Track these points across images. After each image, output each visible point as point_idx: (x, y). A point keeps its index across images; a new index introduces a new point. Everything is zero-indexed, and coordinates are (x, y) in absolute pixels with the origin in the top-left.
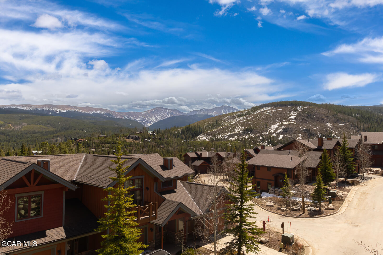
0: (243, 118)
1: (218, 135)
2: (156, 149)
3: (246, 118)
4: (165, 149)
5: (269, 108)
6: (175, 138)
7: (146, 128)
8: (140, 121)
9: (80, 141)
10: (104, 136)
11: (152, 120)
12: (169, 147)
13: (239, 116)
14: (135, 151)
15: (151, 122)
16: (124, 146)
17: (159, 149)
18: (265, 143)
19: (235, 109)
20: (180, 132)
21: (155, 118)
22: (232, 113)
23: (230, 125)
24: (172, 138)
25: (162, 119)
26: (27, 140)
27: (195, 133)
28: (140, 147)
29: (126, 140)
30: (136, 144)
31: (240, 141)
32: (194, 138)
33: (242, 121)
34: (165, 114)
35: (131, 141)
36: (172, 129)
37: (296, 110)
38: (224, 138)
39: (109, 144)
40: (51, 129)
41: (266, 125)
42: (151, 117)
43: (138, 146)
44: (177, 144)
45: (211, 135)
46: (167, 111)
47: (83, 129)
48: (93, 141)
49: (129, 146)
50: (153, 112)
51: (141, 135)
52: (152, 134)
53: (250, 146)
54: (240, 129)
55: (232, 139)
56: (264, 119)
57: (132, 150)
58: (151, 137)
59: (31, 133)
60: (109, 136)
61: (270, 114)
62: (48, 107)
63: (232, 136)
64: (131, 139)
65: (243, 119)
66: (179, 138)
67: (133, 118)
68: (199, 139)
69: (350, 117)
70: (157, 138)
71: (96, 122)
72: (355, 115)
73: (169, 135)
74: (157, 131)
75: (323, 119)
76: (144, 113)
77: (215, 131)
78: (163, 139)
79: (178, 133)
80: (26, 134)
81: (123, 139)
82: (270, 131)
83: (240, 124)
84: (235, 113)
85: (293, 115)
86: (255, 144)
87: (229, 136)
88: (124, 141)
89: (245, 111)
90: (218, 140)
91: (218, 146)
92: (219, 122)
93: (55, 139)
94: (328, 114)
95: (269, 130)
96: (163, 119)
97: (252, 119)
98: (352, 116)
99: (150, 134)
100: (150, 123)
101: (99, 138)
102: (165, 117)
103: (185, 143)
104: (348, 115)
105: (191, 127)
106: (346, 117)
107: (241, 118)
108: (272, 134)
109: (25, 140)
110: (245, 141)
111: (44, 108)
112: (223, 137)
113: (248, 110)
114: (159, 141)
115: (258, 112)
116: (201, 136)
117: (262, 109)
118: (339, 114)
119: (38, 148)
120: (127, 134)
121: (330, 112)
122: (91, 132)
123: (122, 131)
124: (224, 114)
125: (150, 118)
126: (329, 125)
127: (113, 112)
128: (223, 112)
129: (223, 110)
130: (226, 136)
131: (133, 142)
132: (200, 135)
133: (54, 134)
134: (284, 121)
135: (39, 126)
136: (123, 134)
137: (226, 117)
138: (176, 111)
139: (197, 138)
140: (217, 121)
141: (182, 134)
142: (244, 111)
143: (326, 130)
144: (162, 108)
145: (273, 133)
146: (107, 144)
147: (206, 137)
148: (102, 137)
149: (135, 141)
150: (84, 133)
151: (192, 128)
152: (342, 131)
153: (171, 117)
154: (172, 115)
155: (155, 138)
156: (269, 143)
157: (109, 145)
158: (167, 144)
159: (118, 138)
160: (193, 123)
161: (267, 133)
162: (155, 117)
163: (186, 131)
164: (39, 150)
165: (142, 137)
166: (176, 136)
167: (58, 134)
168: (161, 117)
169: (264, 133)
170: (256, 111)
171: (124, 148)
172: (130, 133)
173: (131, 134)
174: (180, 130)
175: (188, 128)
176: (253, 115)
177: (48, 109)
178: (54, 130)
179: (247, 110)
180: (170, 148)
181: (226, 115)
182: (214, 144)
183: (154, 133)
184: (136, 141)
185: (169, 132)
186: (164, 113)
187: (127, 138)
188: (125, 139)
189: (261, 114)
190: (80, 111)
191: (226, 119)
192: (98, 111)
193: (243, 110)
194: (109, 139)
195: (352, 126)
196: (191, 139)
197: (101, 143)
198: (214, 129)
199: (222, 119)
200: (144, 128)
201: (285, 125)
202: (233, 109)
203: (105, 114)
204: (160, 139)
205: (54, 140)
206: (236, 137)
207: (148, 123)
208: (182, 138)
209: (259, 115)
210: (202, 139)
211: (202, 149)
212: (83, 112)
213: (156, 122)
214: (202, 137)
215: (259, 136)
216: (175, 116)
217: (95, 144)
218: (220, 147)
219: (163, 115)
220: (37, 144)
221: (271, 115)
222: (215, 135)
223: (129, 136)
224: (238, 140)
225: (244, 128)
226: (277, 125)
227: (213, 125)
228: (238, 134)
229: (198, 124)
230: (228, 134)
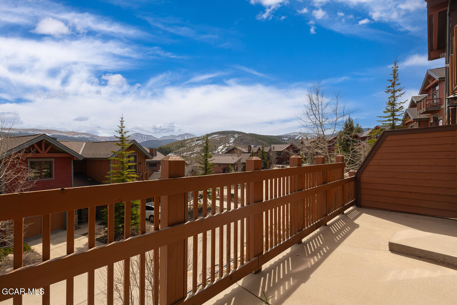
0: (200, 141)
1: (183, 153)
3: (202, 142)
5: (217, 135)
13: (197, 140)
19: (195, 136)
22: (193, 138)
23: (191, 146)
27: (165, 152)
33: (199, 143)
37: (234, 137)
41: (215, 147)
45: (178, 153)
54: (198, 149)
55: (192, 156)
56: (214, 142)
63: (193, 154)
65: (200, 142)
69: (265, 142)
72: (267, 141)
75: (249, 143)
77: (180, 151)
82: (218, 150)
83: (198, 146)
84: (194, 138)
85: (232, 140)
87: (191, 154)
89: (201, 137)
92: (183, 144)
94: (252, 140)
95: (217, 150)
96: (140, 142)
98: (266, 141)
104: (264, 141)
106: (262, 142)
107: (199, 142)
108: (219, 152)
111: (28, 132)
112: (186, 155)
115: (210, 138)
117: (213, 136)
118: (258, 140)
121: (254, 139)
126: (253, 146)
129: (186, 136)
130: (188, 154)
132: (170, 153)
134: (227, 144)
145: (220, 152)
151: (163, 149)
160: (164, 145)
161: (216, 152)
169: (214, 152)
175: (160, 149)
177: (32, 133)
179: (203, 136)
181: (188, 139)
189: (212, 139)
190: (66, 135)
191: (188, 142)
192: (83, 135)
198: (180, 149)
199: (186, 142)
201: (227, 146)
203: (90, 138)
206: (195, 155)
212: (69, 136)
221: (219, 140)
222: (180, 154)
225: (201, 148)
226: (222, 146)
227: (179, 146)
228: (197, 153)
229: (168, 146)
230: (190, 153)
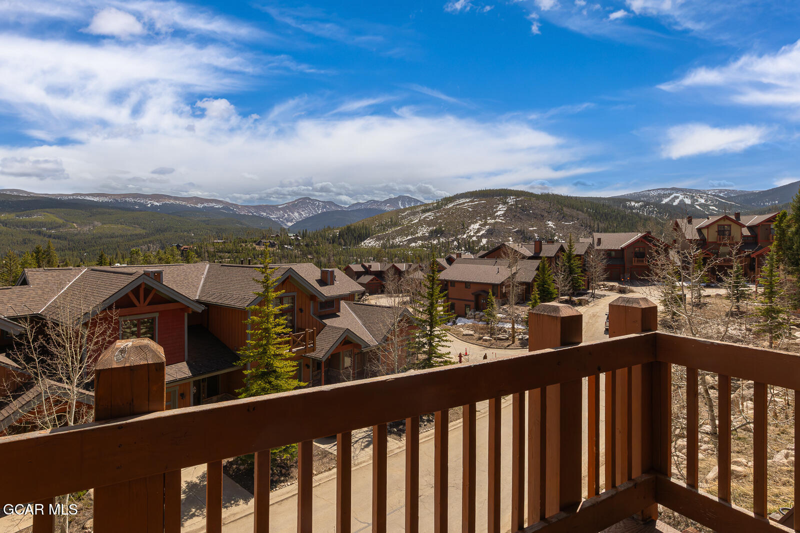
0: (430, 213)
1: (394, 239)
2: (301, 260)
3: (435, 214)
4: (315, 261)
5: (468, 200)
6: (330, 243)
7: (285, 229)
8: (276, 218)
9: (184, 248)
10: (222, 241)
12: (320, 258)
13: (424, 211)
15: (292, 219)
16: (253, 256)
17: (306, 260)
18: (462, 251)
19: (418, 201)
20: (336, 235)
21: (299, 215)
22: (414, 207)
23: (412, 224)
24: (325, 244)
25: (309, 215)
26: (102, 247)
27: (359, 236)
28: (277, 258)
29: (255, 247)
30: (271, 253)
31: (426, 247)
32: (358, 244)
33: (428, 218)
34: (314, 209)
35: (262, 248)
36: (325, 231)
37: (505, 203)
38: (402, 244)
39: (229, 253)
40: (139, 231)
41: (463, 225)
42: (293, 213)
43: (273, 256)
44: (333, 252)
45: (383, 239)
46: (317, 204)
47: (189, 231)
48: (204, 249)
49: (260, 256)
50: (296, 205)
51: (278, 239)
52: (295, 239)
53: (440, 255)
54: (425, 230)
55: (413, 244)
56: (459, 216)
58: (293, 243)
59: (107, 237)
60: (229, 242)
61: (469, 208)
62: (134, 198)
63: (414, 240)
64: (263, 246)
65: (430, 215)
66: (335, 245)
67: (265, 214)
68: (366, 246)
69: (581, 213)
70: (302, 244)
71: (208, 220)
72: (587, 211)
73: (320, 239)
74: (302, 234)
75: (542, 216)
76: (281, 206)
77: (389, 233)
78: (312, 245)
79: (334, 236)
80: (100, 238)
81: (251, 245)
82: (468, 233)
83: (425, 223)
84: (418, 206)
85: (501, 210)
86: (446, 252)
87: (410, 241)
88: (252, 249)
89: (433, 204)
90: (393, 246)
91: (393, 256)
92: (394, 221)
93: (146, 245)
94: (549, 208)
95: (468, 231)
96: (311, 215)
97: (444, 215)
98: (583, 211)
99: (291, 237)
100: (291, 221)
101: (215, 244)
102: (314, 213)
103: (344, 251)
104: (578, 210)
105: (352, 227)
106: (574, 212)
107: (427, 214)
108: (471, 237)
109: (99, 248)
110: (433, 248)
111: (127, 199)
112: (400, 242)
113: (438, 203)
114: (305, 248)
115: (452, 205)
116: (368, 242)
117: (458, 201)
118: (565, 209)
119: (121, 260)
120: (257, 238)
121: (553, 206)
122: (202, 235)
123: (248, 233)
124: (402, 208)
126: (550, 224)
127: (234, 204)
128: (400, 205)
129: (400, 203)
130: (405, 241)
131: (265, 250)
132: (367, 239)
133: (144, 238)
134: (488, 218)
135: (120, 226)
136: (251, 239)
137: (406, 213)
138: (330, 203)
139: (362, 244)
140: (391, 218)
141: (340, 238)
142: (431, 204)
143: (547, 231)
144: (309, 199)
145: (473, 236)
146: (226, 254)
147: (376, 242)
148: (218, 242)
149: (268, 248)
150: (192, 238)
151: (354, 230)
152: (568, 233)
153: (323, 213)
154: (324, 210)
155: (299, 243)
156: (467, 250)
158: (317, 253)
159: (242, 244)
160: (356, 222)
161: (465, 236)
162: (298, 212)
163: (346, 234)
164: (122, 262)
165: (280, 242)
166: (331, 241)
167: (151, 239)
168: (307, 213)
169: (460, 236)
170: (449, 203)
172: (262, 237)
173: (263, 239)
174: (337, 232)
175: (349, 228)
176: (444, 209)
177: (133, 200)
178: (143, 232)
179: (436, 202)
180: (322, 258)
181: (405, 209)
182: (388, 253)
183: (298, 236)
184: (271, 249)
185: (321, 236)
186: (312, 207)
187: (256, 245)
188: (254, 245)
189: (456, 208)
190: (184, 203)
191: (405, 215)
192: (211, 203)
193: (430, 202)
194: (230, 246)
195: (582, 226)
196: (354, 246)
197: (217, 252)
198: (387, 230)
199: (399, 215)
200: (283, 230)
201: (490, 224)
202: (416, 201)
203: (223, 208)
204: (307, 245)
205: (144, 247)
206: (420, 242)
207: (288, 222)
208: (340, 244)
209: (454, 210)
210: (370, 245)
211: (369, 261)
212: (189, 205)
213: (300, 220)
214: (370, 243)
215: (453, 241)
216: (328, 210)
217: (208, 253)
218: (396, 257)
219: (311, 210)
220: (119, 253)
221: (470, 210)
222: (388, 240)
223: (260, 241)
224: (422, 246)
225: (431, 228)
226: (478, 224)
227: (386, 225)
228: (422, 238)
229: (363, 223)
230: (408, 238)
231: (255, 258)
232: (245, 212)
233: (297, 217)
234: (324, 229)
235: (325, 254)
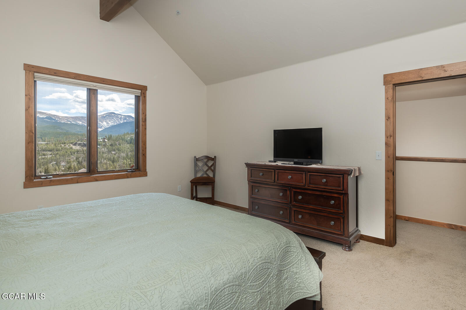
2: (107, 155)
4: (117, 155)
6: (128, 144)
10: (45, 143)
11: (103, 126)
12: (121, 154)
14: (83, 158)
15: (102, 127)
16: (71, 153)
17: (110, 155)
20: (132, 138)
21: (107, 123)
24: (124, 144)
25: (114, 124)
29: (72, 147)
30: (84, 151)
34: (118, 120)
35: (78, 148)
36: (124, 135)
42: (102, 122)
44: (130, 150)
46: (120, 117)
49: (76, 153)
50: (104, 117)
52: (103, 141)
57: (80, 157)
58: (101, 144)
60: (51, 143)
64: (79, 146)
66: (132, 144)
67: (81, 123)
70: (108, 144)
73: (121, 141)
74: (108, 137)
78: (115, 145)
81: (69, 146)
88: (69, 148)
99: (100, 140)
102: (117, 122)
114: (110, 147)
120: (74, 140)
123: (67, 136)
125: (100, 123)
127: (55, 115)
131: (80, 148)
136: (69, 141)
138: (129, 116)
144: (114, 113)
146: (49, 152)
148: (42, 144)
149: (82, 148)
153: (124, 123)
154: (125, 121)
155: (106, 144)
157: (52, 152)
158: (119, 150)
159: (62, 145)
162: (106, 122)
166: (129, 142)
168: (113, 123)
171: (71, 155)
173: (78, 141)
174: (133, 136)
183: (105, 139)
184: (85, 148)
185: (122, 138)
186: (116, 119)
187: (73, 145)
188: (71, 145)
194: (52, 146)
197: (41, 151)
204: (111, 145)
207: (99, 128)
213: (108, 127)
216: (128, 121)
219: (115, 121)
223: (76, 143)
231: (71, 154)
232: (65, 121)
233: (105, 125)
234: (124, 134)
235: (125, 150)
